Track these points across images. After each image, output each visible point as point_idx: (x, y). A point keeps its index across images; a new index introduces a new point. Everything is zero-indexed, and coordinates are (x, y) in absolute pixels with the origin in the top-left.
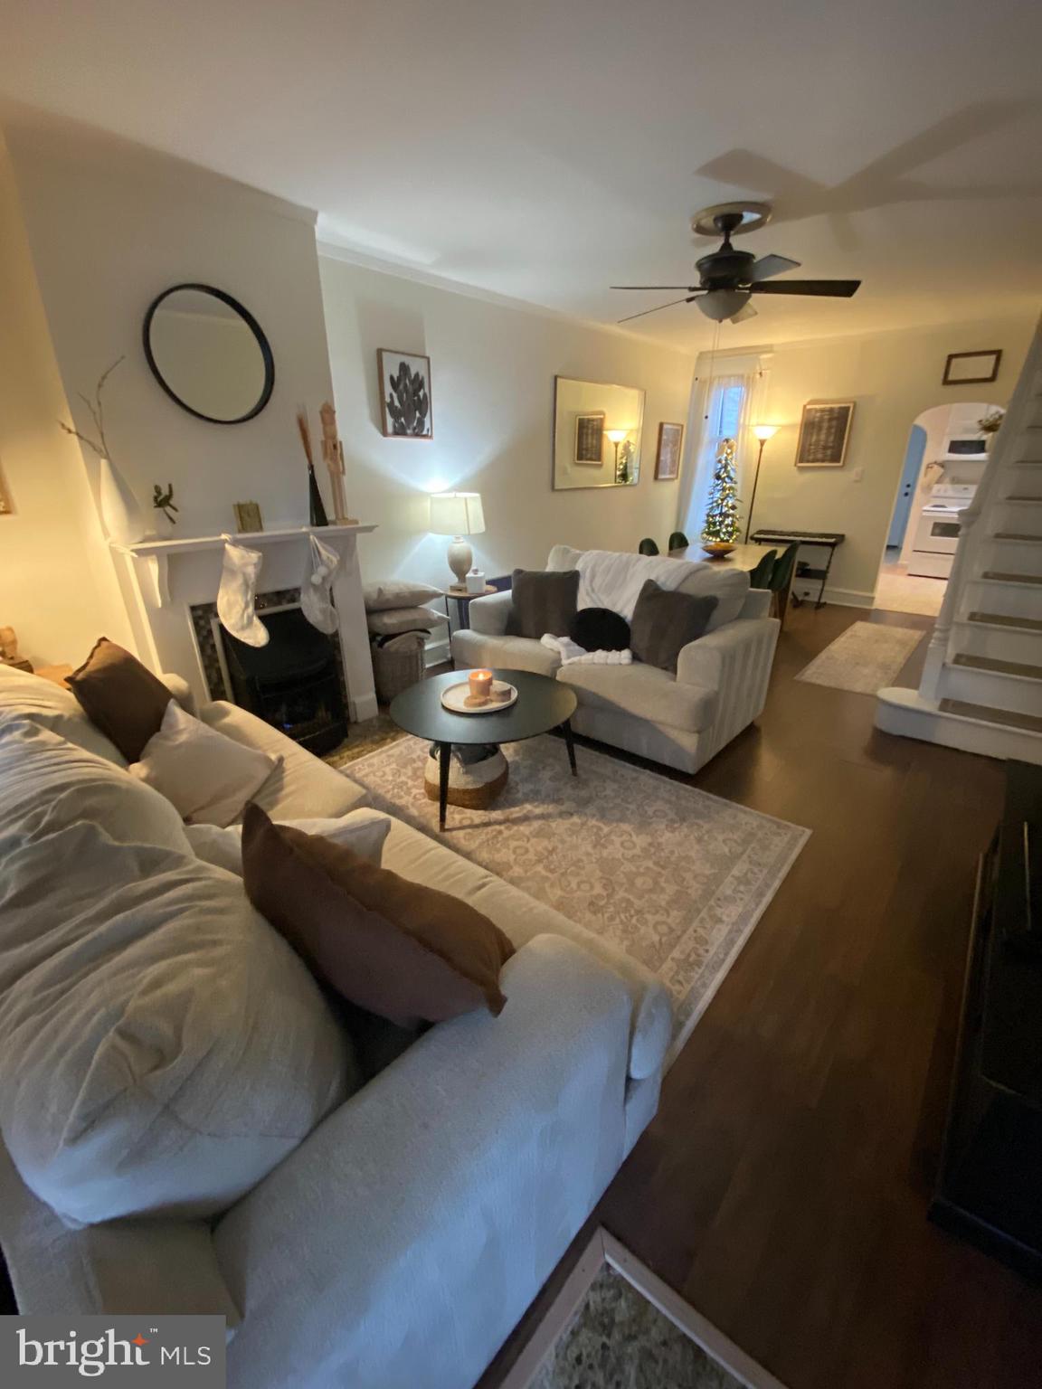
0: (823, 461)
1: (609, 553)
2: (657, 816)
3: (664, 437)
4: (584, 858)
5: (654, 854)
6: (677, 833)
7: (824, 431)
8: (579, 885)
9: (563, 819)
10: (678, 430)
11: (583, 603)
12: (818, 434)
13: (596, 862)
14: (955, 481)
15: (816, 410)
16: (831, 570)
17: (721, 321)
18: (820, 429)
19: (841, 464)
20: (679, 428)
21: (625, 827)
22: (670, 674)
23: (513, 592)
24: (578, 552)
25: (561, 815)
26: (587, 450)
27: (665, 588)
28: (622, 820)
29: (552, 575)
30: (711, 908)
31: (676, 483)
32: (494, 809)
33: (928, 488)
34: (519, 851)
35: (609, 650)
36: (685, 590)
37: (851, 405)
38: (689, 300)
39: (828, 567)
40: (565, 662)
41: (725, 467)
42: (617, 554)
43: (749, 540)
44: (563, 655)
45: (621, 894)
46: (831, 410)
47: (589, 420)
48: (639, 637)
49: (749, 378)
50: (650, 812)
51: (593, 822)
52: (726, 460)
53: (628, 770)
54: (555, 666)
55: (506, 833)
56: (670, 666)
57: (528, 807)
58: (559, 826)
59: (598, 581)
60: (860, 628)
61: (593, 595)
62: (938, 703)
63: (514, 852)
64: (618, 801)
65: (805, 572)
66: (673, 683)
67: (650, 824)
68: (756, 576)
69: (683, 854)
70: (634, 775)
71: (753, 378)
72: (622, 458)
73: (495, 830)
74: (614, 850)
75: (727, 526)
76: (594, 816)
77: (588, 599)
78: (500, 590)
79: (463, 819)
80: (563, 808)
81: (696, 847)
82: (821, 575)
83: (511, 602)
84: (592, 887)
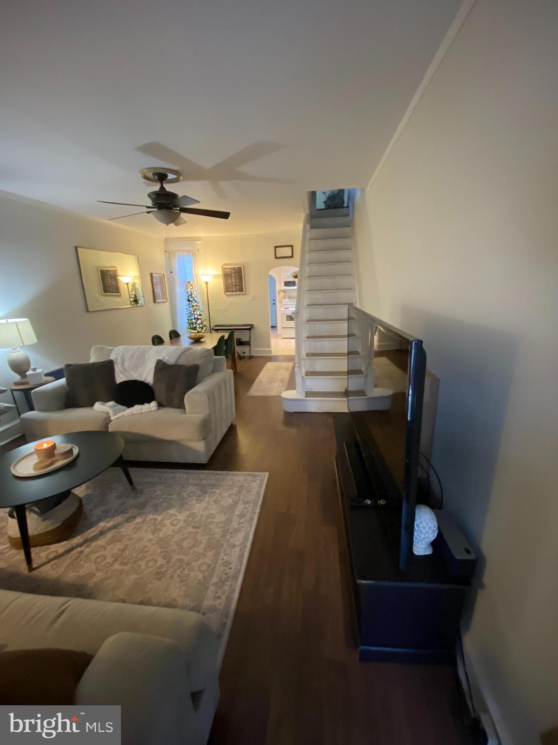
0: (236, 291)
1: (132, 346)
2: (190, 497)
3: (154, 280)
4: (148, 544)
5: (192, 521)
6: (203, 502)
7: (234, 278)
8: (147, 564)
9: (130, 523)
10: (161, 277)
11: (120, 378)
12: (231, 280)
13: (156, 544)
14: (290, 298)
15: (228, 269)
16: (251, 340)
17: (168, 225)
18: (231, 277)
19: (244, 293)
20: (162, 276)
21: (172, 511)
22: (182, 410)
23: (67, 380)
24: (110, 348)
25: (128, 521)
26: (109, 287)
27: (169, 363)
28: (170, 507)
29: (94, 364)
30: (228, 541)
31: (167, 305)
32: (75, 537)
33: (281, 301)
34: (99, 560)
35: (142, 404)
36: (181, 362)
37: (242, 266)
38: (148, 212)
39: (250, 339)
40: (112, 418)
41: (191, 295)
42: (136, 347)
43: (212, 331)
44: (111, 414)
45: (176, 557)
46: (234, 268)
47: (107, 271)
48: (160, 392)
49: (192, 252)
50: (186, 496)
51: (151, 516)
52: (191, 292)
53: (168, 473)
54: (106, 422)
55: (87, 551)
56: (181, 406)
57: (102, 524)
58: (127, 529)
59: (126, 365)
60: (269, 365)
61: (126, 373)
62: (304, 394)
63: (95, 562)
64: (164, 497)
65: (241, 343)
66: (184, 415)
67: (186, 503)
68: (217, 350)
69: (208, 514)
70: (173, 475)
71: (195, 252)
72: (132, 291)
73: (78, 552)
74: (168, 529)
75: (199, 324)
76: (150, 513)
77: (122, 375)
78: (57, 379)
79: (48, 554)
80: (127, 515)
81: (215, 506)
82: (248, 343)
83: (66, 386)
84: (156, 561)
